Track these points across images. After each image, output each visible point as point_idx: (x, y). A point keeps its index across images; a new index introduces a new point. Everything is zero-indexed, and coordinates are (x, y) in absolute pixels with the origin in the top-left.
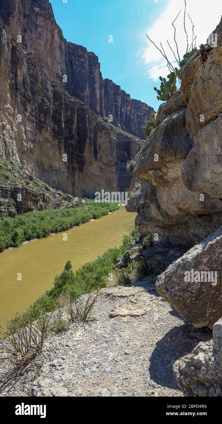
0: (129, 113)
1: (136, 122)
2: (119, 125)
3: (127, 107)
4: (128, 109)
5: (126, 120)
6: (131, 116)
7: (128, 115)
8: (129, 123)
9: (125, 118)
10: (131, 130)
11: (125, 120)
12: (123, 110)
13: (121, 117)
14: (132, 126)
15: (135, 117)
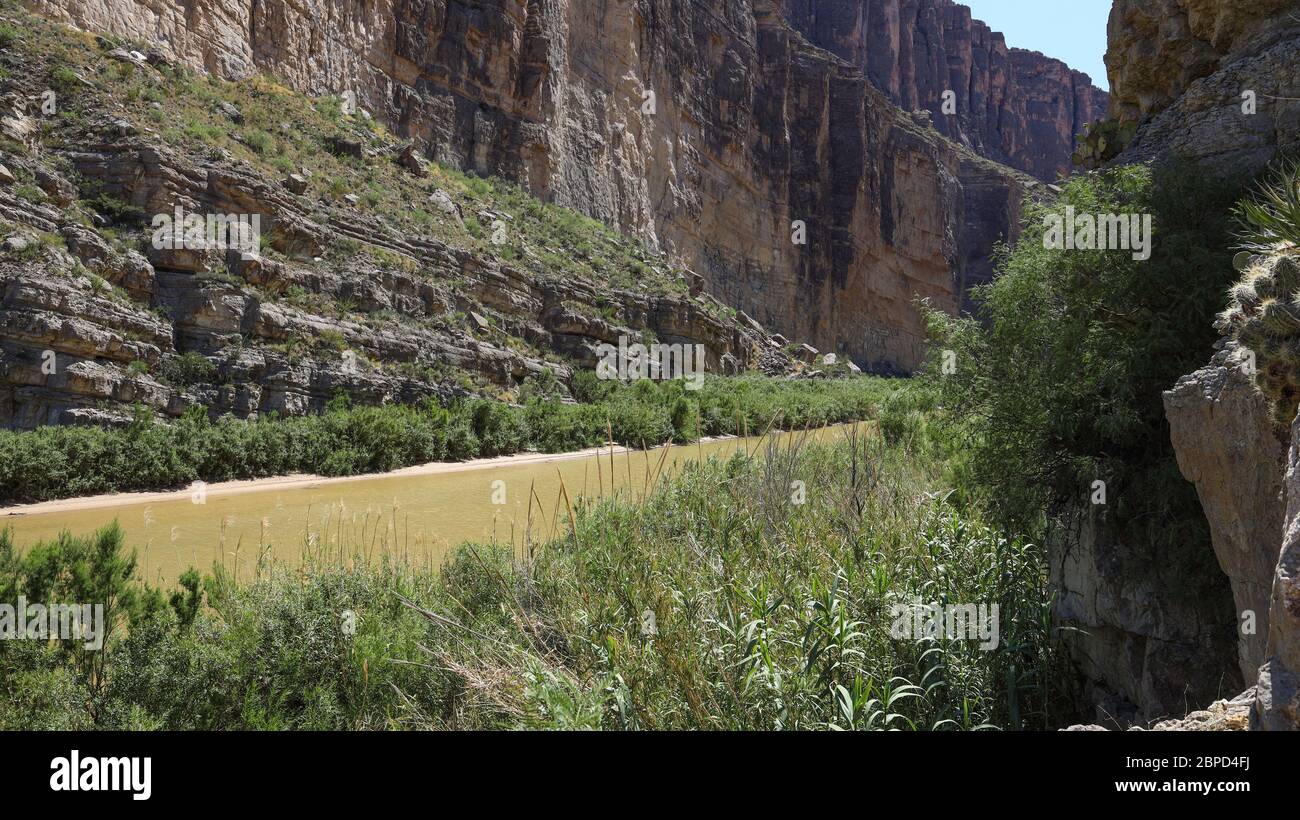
0: (998, 95)
1: (1024, 125)
2: (964, 137)
3: (992, 78)
4: (995, 83)
5: (988, 122)
6: (1008, 107)
7: (997, 103)
8: (998, 129)
9: (985, 115)
10: (1006, 154)
11: (985, 122)
12: (977, 89)
13: (972, 111)
14: (1011, 140)
15: (1021, 108)
